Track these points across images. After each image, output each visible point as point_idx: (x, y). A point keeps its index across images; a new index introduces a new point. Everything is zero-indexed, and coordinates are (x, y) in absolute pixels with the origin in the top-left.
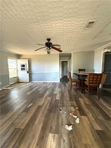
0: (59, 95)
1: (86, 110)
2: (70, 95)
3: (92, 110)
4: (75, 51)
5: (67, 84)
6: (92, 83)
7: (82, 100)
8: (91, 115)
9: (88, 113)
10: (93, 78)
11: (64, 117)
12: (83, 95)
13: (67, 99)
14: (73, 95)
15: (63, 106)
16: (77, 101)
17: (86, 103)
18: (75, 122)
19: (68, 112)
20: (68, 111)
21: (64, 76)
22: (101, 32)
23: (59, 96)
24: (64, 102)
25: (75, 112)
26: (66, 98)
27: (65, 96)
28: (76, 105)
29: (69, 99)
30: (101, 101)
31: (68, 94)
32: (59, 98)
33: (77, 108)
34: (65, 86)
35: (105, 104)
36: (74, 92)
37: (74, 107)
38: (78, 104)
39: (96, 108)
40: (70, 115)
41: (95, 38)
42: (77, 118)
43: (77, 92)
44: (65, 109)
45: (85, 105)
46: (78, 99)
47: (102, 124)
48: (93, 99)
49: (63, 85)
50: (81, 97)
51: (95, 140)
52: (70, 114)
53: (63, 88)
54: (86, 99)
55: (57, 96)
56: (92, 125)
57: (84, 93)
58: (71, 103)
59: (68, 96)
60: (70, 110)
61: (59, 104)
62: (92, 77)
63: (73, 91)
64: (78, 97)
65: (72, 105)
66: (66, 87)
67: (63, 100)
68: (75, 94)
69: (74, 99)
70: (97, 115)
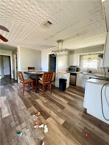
0: (6, 108)
1: (47, 110)
2: (25, 101)
3: (51, 107)
4: (23, 46)
5: (13, 87)
6: (46, 81)
7: (40, 100)
8: (53, 112)
9: (50, 112)
10: (47, 77)
11: (28, 139)
12: (38, 95)
13: (22, 108)
14: (28, 100)
15: (20, 123)
16: (35, 104)
17: (44, 102)
18: (43, 133)
19: (31, 127)
20: (31, 124)
21: (6, 76)
22: (52, 36)
23: (7, 111)
24: (20, 114)
25: (39, 119)
26: (20, 107)
27: (17, 104)
28: (36, 111)
29: (25, 107)
30: (53, 94)
31: (20, 100)
32: (9, 112)
33: (39, 113)
34: (12, 89)
35: (56, 96)
36: (28, 94)
37: (35, 114)
38: (38, 107)
39: (53, 103)
40: (35, 129)
41: (46, 39)
42: (44, 126)
43: (31, 93)
44: (26, 126)
45: (44, 105)
46: (36, 101)
47: (62, 115)
48: (47, 96)
49: (8, 90)
50: (38, 98)
51: (66, 136)
52: (35, 127)
53: (10, 94)
54: (43, 98)
55: (3, 110)
56: (58, 122)
57: (39, 92)
58: (30, 111)
59: (22, 103)
60: (32, 122)
61: (13, 124)
62: (46, 75)
63: (26, 93)
64: (34, 98)
65: (32, 112)
66: (14, 91)
67: (16, 113)
68: (30, 96)
69: (31, 104)
70: (56, 109)
